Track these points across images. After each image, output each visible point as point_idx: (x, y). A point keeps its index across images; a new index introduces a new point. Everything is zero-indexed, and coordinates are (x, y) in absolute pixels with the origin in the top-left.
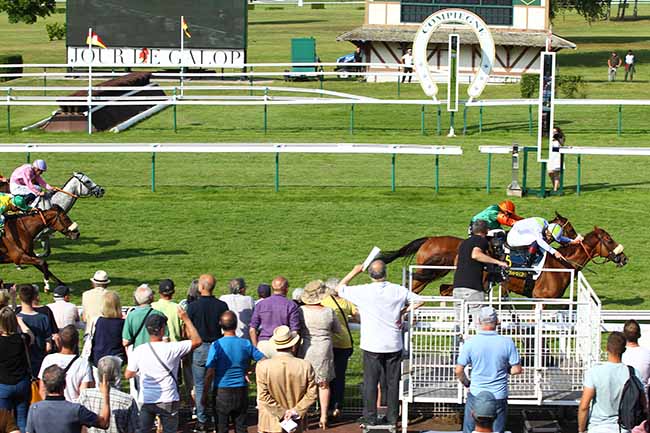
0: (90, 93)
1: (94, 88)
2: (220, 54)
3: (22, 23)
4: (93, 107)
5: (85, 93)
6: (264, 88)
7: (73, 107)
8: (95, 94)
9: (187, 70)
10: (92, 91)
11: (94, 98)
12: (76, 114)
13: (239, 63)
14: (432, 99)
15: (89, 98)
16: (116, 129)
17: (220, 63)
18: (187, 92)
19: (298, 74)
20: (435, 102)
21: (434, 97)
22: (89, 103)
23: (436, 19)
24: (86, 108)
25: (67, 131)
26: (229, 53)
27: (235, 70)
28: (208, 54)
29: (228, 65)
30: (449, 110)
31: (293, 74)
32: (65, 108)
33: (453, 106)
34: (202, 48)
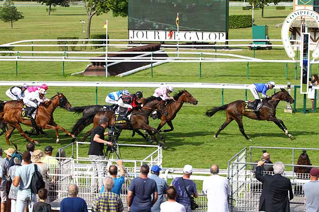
0: (107, 55)
1: (109, 53)
2: (213, 35)
3: (120, 17)
4: (109, 63)
5: (104, 56)
6: (200, 53)
7: (98, 63)
8: (109, 55)
9: (195, 43)
10: (108, 54)
11: (109, 58)
12: (100, 66)
13: (223, 39)
14: (292, 59)
15: (106, 58)
16: (121, 75)
17: (212, 40)
18: (181, 55)
20: (294, 61)
21: (293, 59)
22: (106, 61)
23: (294, 15)
24: (104, 64)
25: (95, 76)
26: (217, 34)
27: (222, 43)
28: (206, 34)
29: (217, 40)
32: (94, 63)
34: (203, 31)
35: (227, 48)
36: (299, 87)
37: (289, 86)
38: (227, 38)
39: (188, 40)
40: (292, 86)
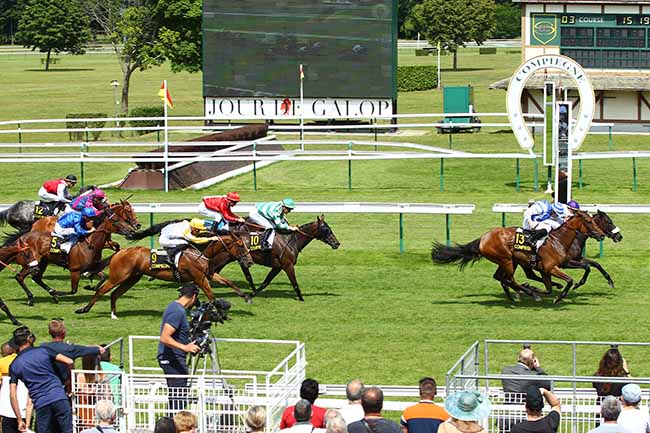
0: (166, 148)
1: (171, 144)
3: (184, 72)
4: (170, 164)
5: (161, 150)
6: (349, 142)
7: (150, 164)
8: (171, 149)
10: (169, 147)
11: (171, 154)
12: (153, 171)
14: (528, 153)
15: (165, 154)
16: (198, 186)
18: (307, 147)
19: (452, 125)
20: (532, 155)
21: (531, 151)
22: (166, 160)
24: (162, 165)
25: (143, 189)
27: (384, 121)
30: (545, 164)
31: (445, 125)
33: (549, 160)
34: (347, 98)
35: (396, 129)
38: (395, 112)
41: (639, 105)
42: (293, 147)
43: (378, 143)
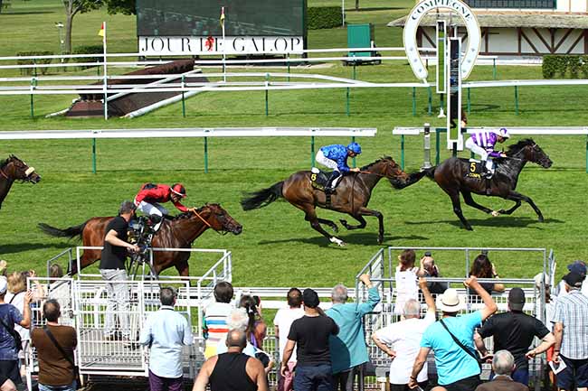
0: (105, 81)
1: (109, 77)
2: (281, 42)
3: (120, 15)
4: (109, 95)
5: (101, 83)
7: (91, 95)
8: (110, 82)
10: (108, 80)
11: (109, 86)
12: (94, 101)
13: (299, 49)
14: (423, 82)
15: (105, 86)
16: (131, 115)
17: (281, 50)
18: (229, 79)
20: (427, 85)
21: (425, 80)
22: (105, 91)
23: (425, 6)
24: (101, 96)
26: (289, 40)
27: (296, 56)
28: (270, 42)
29: (289, 50)
30: (438, 92)
32: (84, 96)
33: (441, 89)
34: (264, 35)
35: (306, 63)
36: (445, 130)
37: (427, 130)
38: (305, 48)
39: (239, 52)
40: (433, 130)
41: (520, 40)
42: (217, 79)
43: (291, 75)
